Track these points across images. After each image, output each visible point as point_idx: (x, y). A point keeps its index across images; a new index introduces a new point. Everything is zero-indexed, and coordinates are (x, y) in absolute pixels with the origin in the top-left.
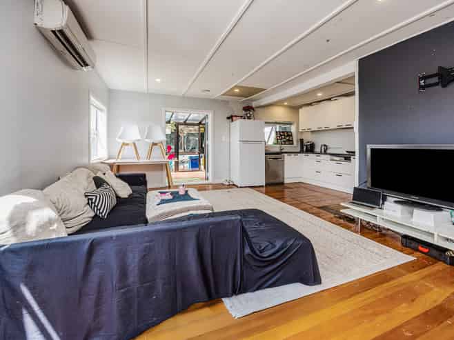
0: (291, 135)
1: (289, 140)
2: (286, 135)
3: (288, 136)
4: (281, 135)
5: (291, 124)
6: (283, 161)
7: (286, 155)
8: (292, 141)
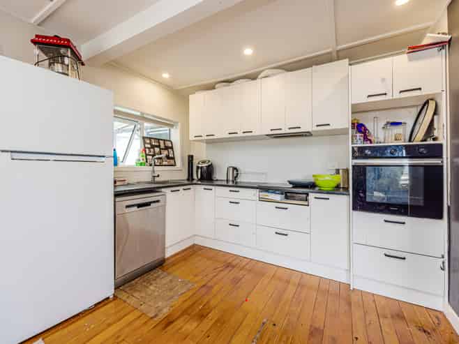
0: (172, 148)
1: (168, 157)
2: (162, 146)
3: (167, 148)
4: (153, 147)
5: (171, 125)
6: (164, 206)
7: (167, 191)
8: (173, 158)
